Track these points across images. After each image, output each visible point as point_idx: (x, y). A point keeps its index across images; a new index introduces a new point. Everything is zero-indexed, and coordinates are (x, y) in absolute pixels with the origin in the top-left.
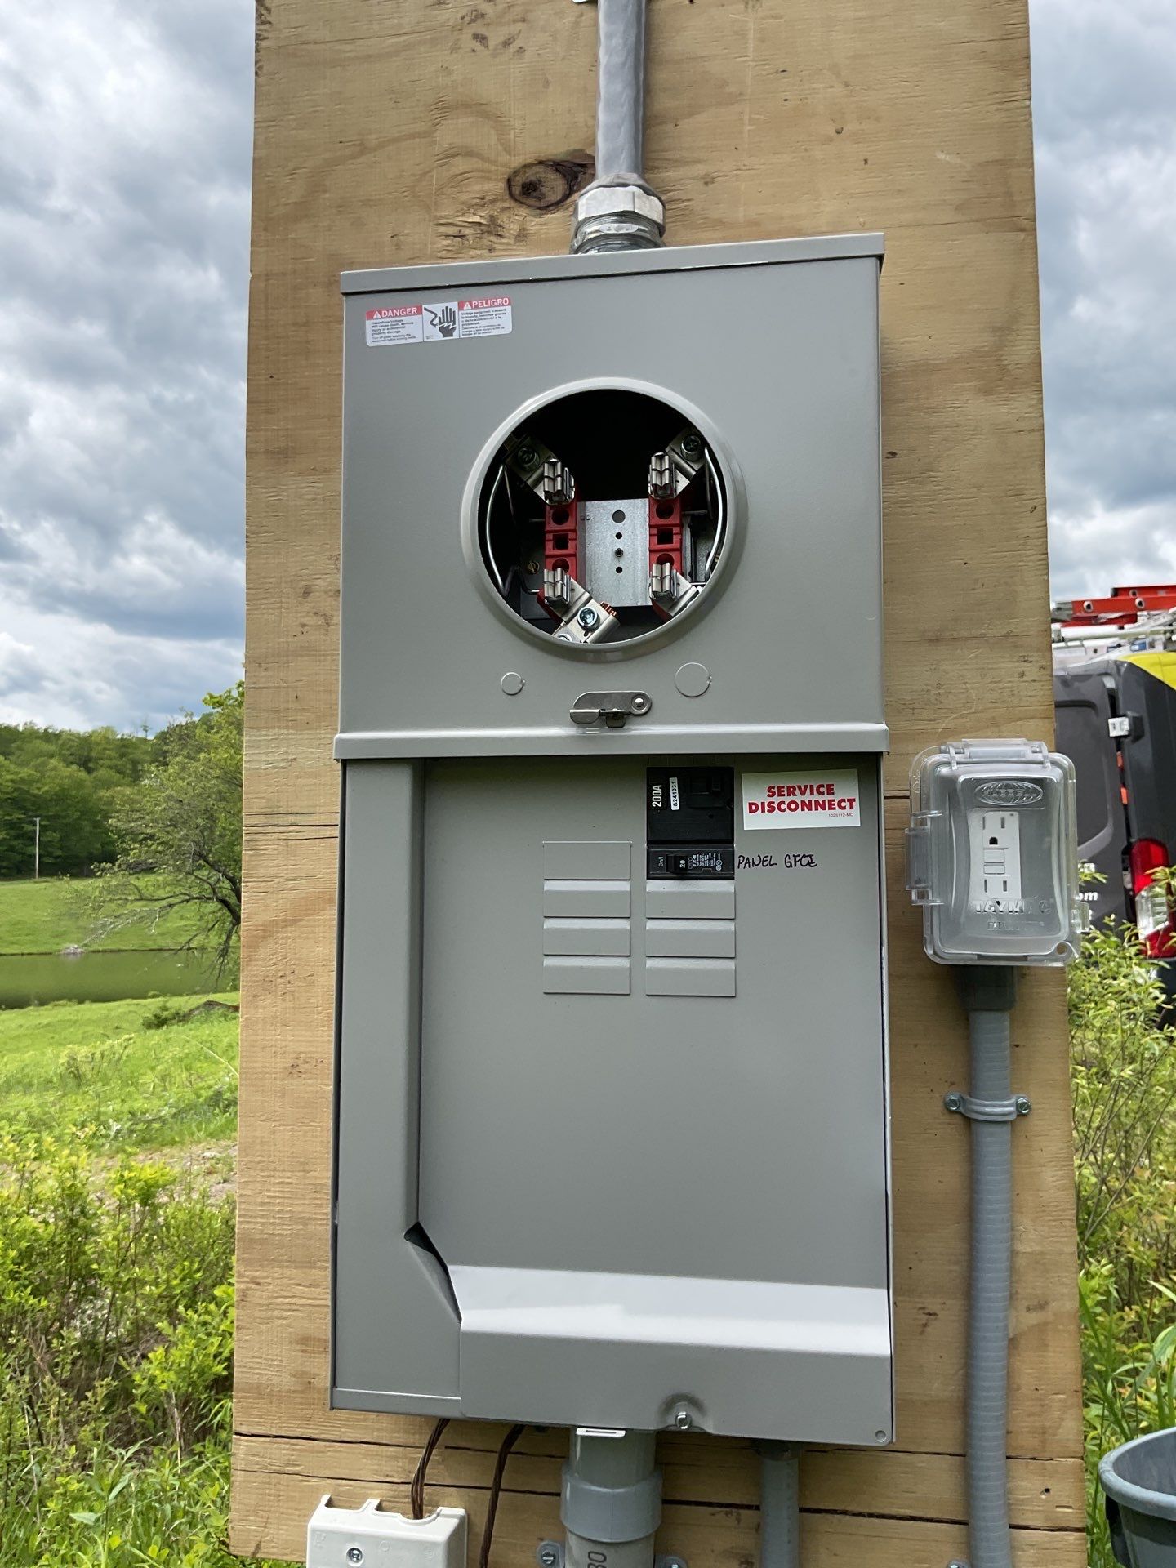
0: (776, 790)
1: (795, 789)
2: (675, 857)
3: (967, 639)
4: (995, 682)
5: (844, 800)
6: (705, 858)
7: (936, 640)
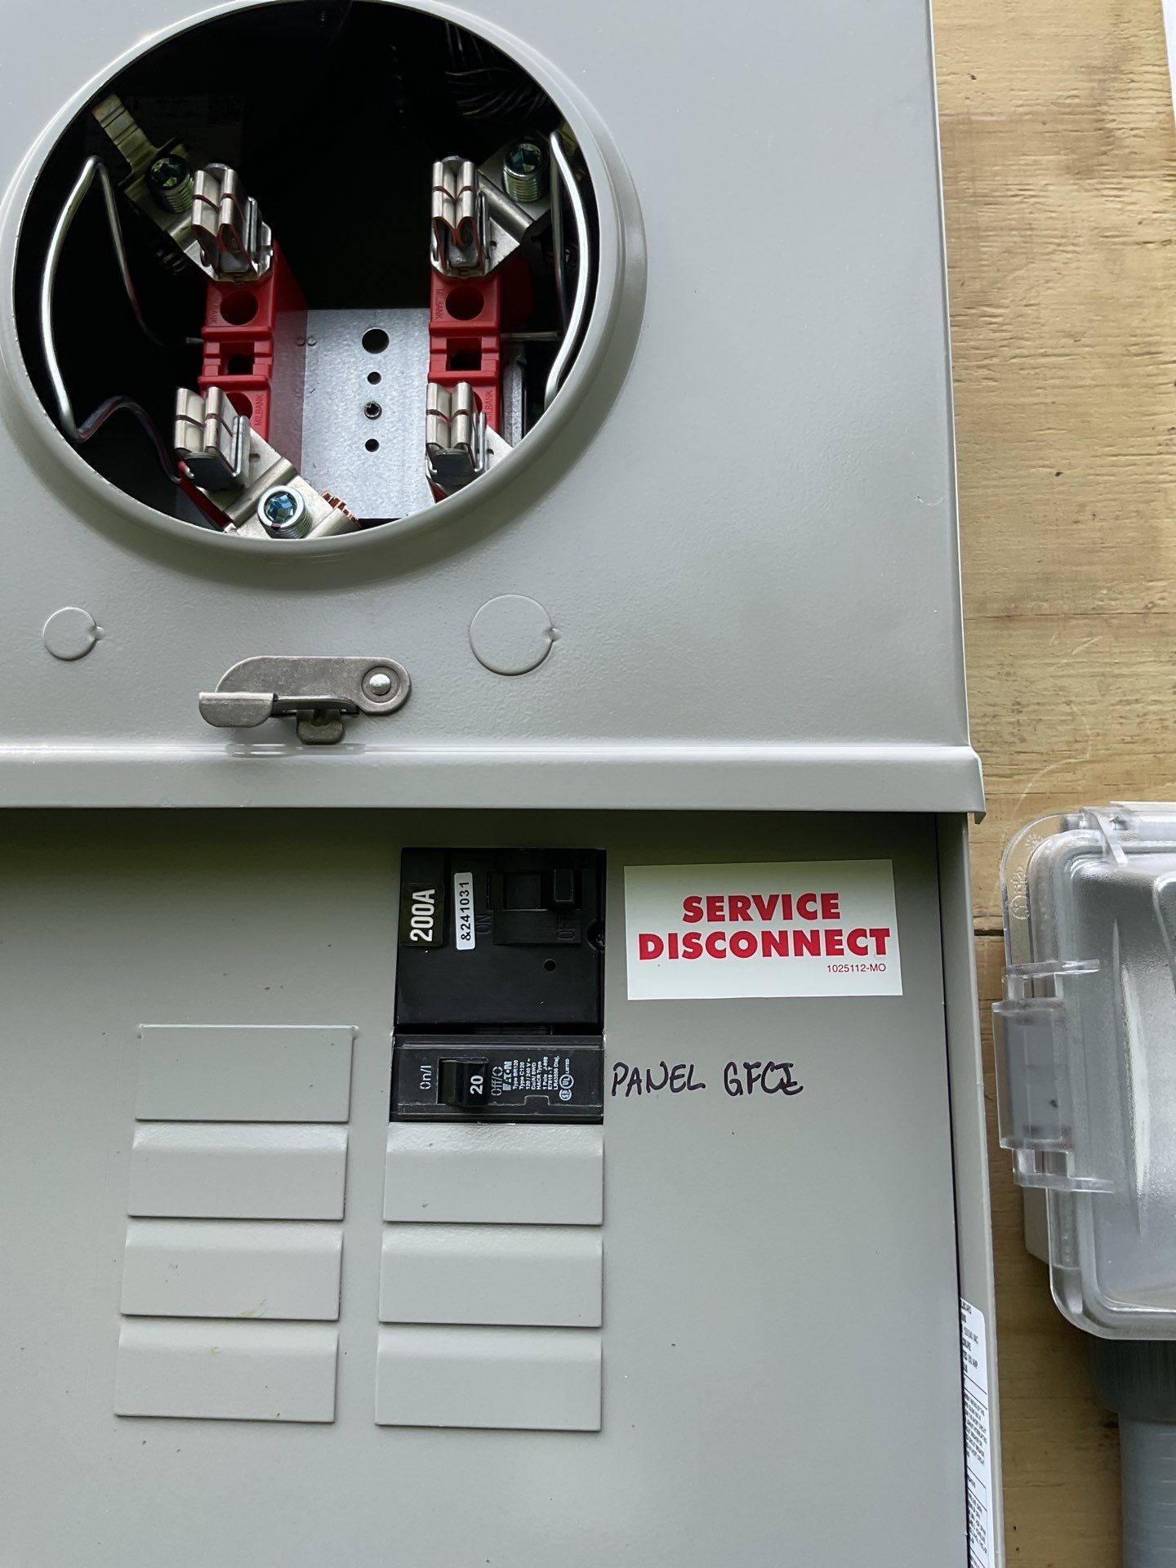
0: (703, 906)
1: (747, 904)
2: (460, 1066)
3: (1068, 617)
4: (1128, 703)
5: (861, 932)
6: (534, 1068)
7: (1008, 618)
